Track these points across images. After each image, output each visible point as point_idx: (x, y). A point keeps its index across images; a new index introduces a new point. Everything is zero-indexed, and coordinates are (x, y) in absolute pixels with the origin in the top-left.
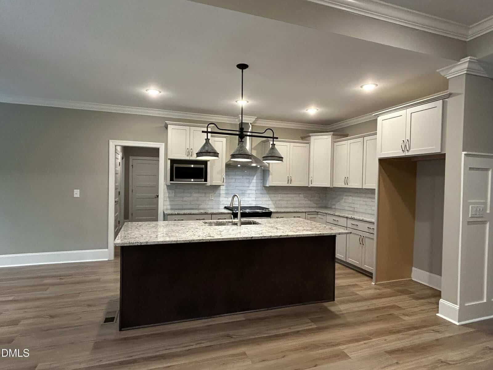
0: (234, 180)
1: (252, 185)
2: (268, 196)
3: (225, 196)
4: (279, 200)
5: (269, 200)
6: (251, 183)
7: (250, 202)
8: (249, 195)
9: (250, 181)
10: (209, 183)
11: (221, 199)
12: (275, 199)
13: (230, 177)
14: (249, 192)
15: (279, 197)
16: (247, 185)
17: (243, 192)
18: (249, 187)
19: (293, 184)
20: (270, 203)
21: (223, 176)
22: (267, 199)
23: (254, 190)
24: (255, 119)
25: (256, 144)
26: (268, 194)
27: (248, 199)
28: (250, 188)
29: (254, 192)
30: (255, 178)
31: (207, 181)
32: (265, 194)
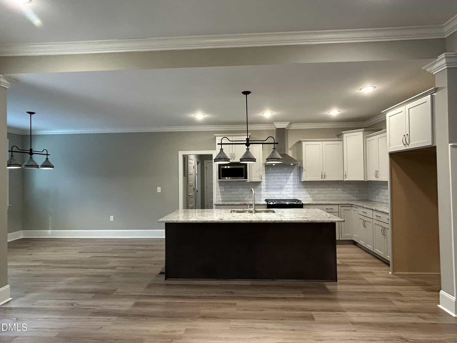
0: (272, 177)
1: (289, 181)
2: (304, 190)
3: (266, 191)
4: (317, 194)
5: (306, 194)
6: (288, 179)
7: (289, 196)
8: (287, 189)
9: (288, 177)
10: (248, 180)
11: (262, 193)
12: (313, 192)
13: (270, 175)
14: (286, 186)
15: (316, 191)
16: (285, 180)
17: (281, 187)
18: (286, 182)
19: (327, 179)
20: (307, 196)
21: (261, 174)
22: (305, 192)
23: (291, 185)
24: (287, 125)
25: (291, 146)
26: (305, 188)
27: (287, 193)
28: (288, 183)
29: (292, 187)
30: (292, 174)
31: (247, 179)
32: (302, 188)
